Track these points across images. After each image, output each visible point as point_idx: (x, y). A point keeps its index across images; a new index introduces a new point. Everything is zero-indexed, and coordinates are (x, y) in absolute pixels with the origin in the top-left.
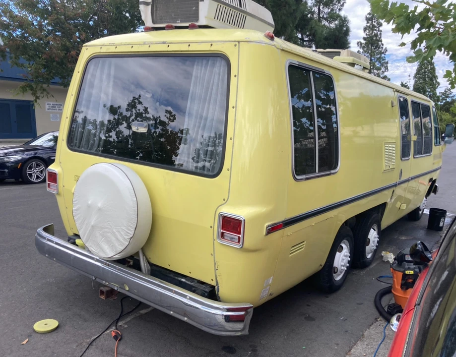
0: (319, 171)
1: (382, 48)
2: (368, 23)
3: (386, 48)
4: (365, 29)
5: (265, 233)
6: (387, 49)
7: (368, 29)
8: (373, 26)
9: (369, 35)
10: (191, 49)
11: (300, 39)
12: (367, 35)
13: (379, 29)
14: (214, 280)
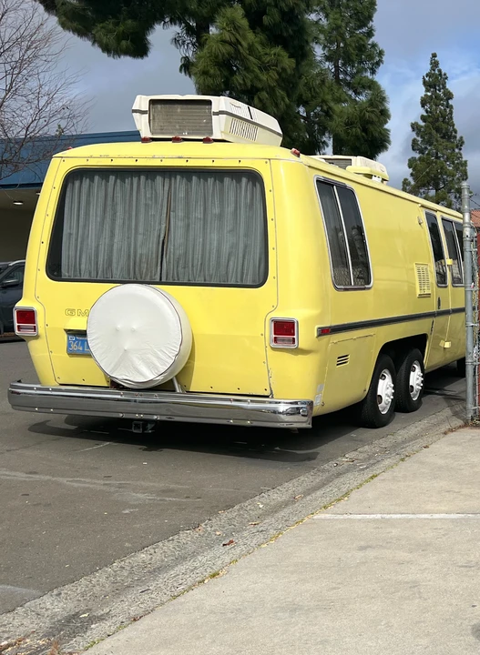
0: (355, 284)
1: (455, 137)
2: (427, 90)
3: (461, 138)
4: (423, 103)
5: (316, 335)
6: (464, 139)
7: (430, 103)
8: (438, 97)
9: (430, 112)
10: (214, 164)
11: (304, 118)
12: (427, 111)
13: (448, 103)
14: (268, 390)
